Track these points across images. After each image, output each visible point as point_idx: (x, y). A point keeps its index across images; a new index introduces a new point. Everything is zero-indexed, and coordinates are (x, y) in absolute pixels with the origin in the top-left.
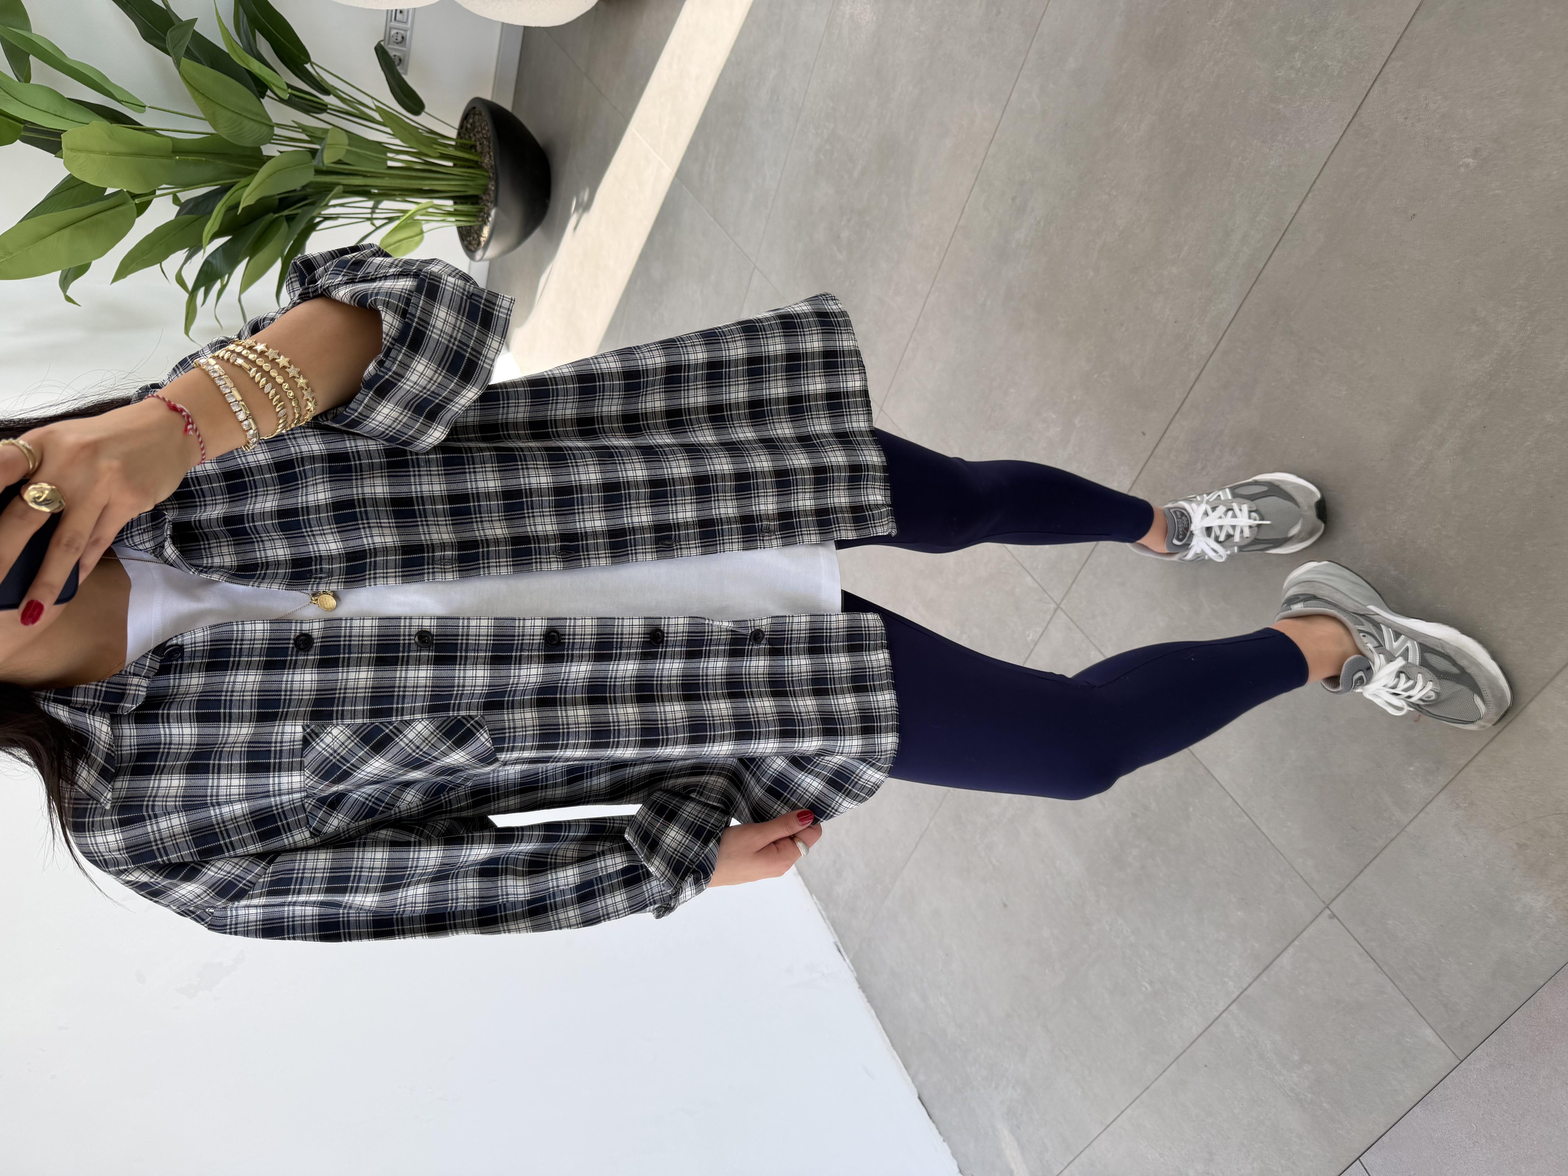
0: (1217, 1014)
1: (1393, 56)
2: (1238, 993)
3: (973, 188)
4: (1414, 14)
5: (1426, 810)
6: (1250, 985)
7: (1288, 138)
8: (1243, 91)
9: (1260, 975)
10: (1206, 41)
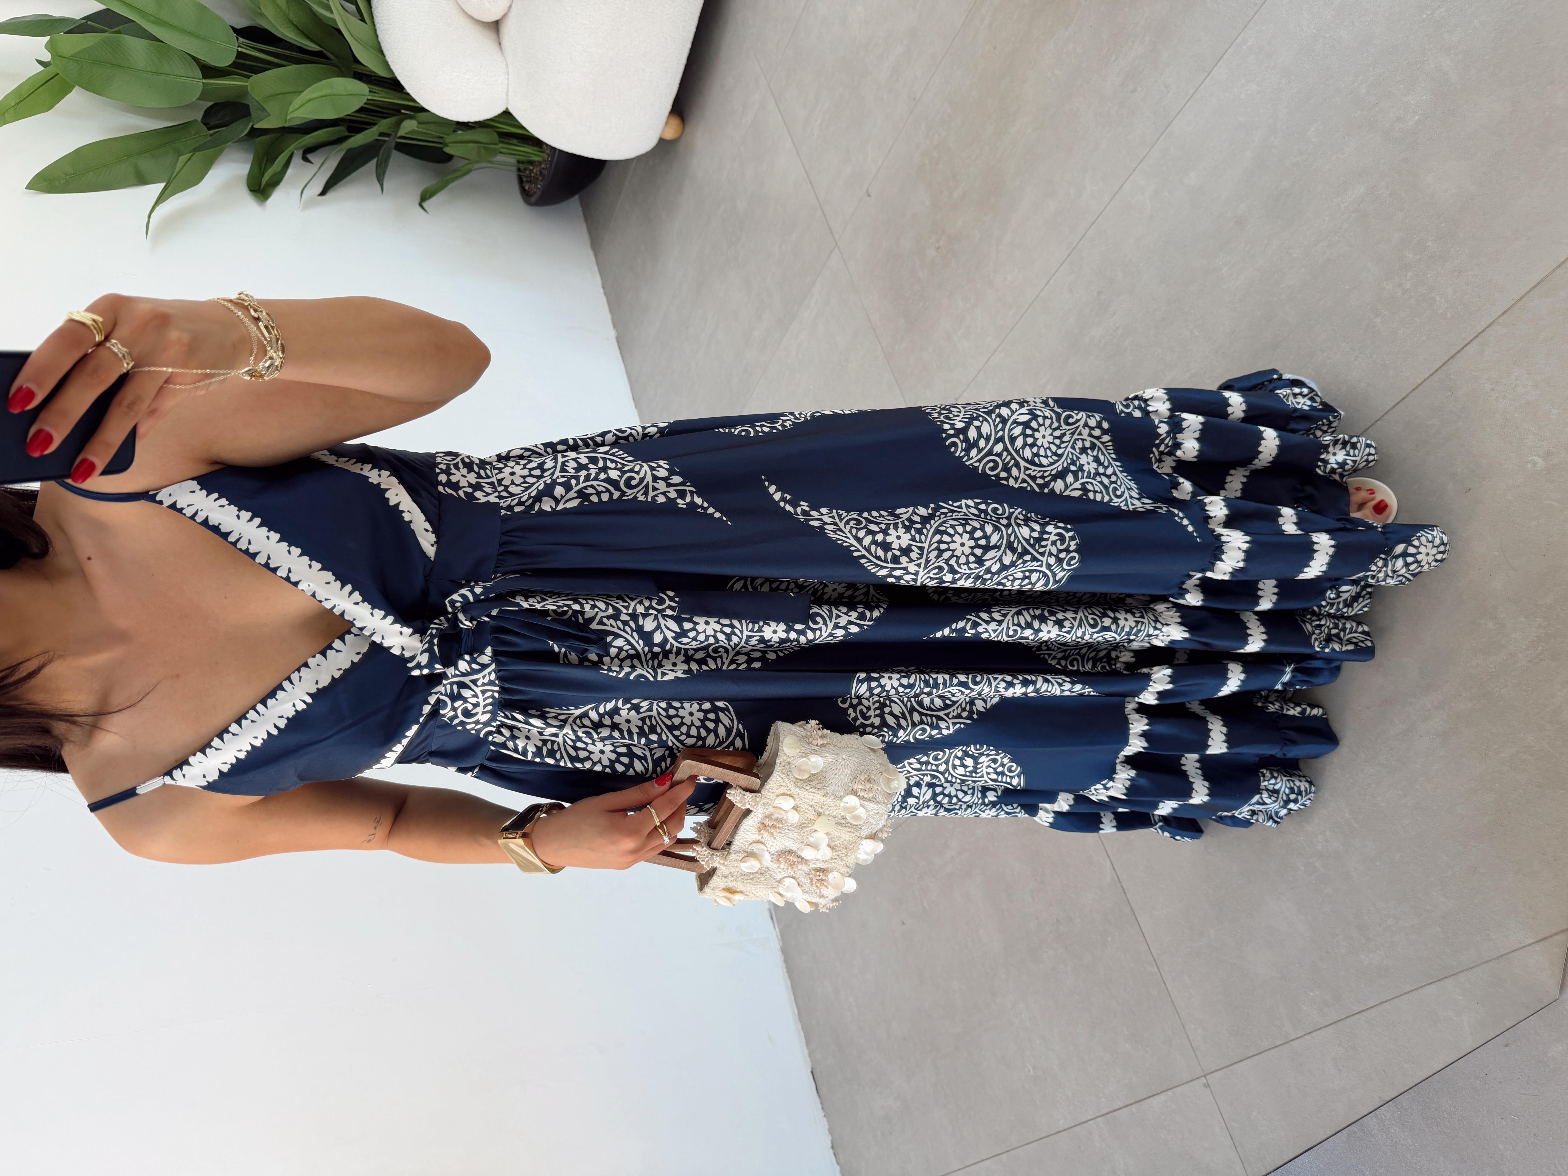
0: (1085, 1120)
1: (1501, 320)
2: (1108, 1111)
3: (1063, 263)
4: (1535, 287)
5: (1314, 1034)
6: (1120, 1109)
7: (1375, 356)
8: (1347, 287)
9: (1131, 1104)
10: (1327, 218)
